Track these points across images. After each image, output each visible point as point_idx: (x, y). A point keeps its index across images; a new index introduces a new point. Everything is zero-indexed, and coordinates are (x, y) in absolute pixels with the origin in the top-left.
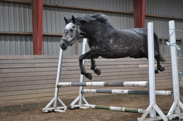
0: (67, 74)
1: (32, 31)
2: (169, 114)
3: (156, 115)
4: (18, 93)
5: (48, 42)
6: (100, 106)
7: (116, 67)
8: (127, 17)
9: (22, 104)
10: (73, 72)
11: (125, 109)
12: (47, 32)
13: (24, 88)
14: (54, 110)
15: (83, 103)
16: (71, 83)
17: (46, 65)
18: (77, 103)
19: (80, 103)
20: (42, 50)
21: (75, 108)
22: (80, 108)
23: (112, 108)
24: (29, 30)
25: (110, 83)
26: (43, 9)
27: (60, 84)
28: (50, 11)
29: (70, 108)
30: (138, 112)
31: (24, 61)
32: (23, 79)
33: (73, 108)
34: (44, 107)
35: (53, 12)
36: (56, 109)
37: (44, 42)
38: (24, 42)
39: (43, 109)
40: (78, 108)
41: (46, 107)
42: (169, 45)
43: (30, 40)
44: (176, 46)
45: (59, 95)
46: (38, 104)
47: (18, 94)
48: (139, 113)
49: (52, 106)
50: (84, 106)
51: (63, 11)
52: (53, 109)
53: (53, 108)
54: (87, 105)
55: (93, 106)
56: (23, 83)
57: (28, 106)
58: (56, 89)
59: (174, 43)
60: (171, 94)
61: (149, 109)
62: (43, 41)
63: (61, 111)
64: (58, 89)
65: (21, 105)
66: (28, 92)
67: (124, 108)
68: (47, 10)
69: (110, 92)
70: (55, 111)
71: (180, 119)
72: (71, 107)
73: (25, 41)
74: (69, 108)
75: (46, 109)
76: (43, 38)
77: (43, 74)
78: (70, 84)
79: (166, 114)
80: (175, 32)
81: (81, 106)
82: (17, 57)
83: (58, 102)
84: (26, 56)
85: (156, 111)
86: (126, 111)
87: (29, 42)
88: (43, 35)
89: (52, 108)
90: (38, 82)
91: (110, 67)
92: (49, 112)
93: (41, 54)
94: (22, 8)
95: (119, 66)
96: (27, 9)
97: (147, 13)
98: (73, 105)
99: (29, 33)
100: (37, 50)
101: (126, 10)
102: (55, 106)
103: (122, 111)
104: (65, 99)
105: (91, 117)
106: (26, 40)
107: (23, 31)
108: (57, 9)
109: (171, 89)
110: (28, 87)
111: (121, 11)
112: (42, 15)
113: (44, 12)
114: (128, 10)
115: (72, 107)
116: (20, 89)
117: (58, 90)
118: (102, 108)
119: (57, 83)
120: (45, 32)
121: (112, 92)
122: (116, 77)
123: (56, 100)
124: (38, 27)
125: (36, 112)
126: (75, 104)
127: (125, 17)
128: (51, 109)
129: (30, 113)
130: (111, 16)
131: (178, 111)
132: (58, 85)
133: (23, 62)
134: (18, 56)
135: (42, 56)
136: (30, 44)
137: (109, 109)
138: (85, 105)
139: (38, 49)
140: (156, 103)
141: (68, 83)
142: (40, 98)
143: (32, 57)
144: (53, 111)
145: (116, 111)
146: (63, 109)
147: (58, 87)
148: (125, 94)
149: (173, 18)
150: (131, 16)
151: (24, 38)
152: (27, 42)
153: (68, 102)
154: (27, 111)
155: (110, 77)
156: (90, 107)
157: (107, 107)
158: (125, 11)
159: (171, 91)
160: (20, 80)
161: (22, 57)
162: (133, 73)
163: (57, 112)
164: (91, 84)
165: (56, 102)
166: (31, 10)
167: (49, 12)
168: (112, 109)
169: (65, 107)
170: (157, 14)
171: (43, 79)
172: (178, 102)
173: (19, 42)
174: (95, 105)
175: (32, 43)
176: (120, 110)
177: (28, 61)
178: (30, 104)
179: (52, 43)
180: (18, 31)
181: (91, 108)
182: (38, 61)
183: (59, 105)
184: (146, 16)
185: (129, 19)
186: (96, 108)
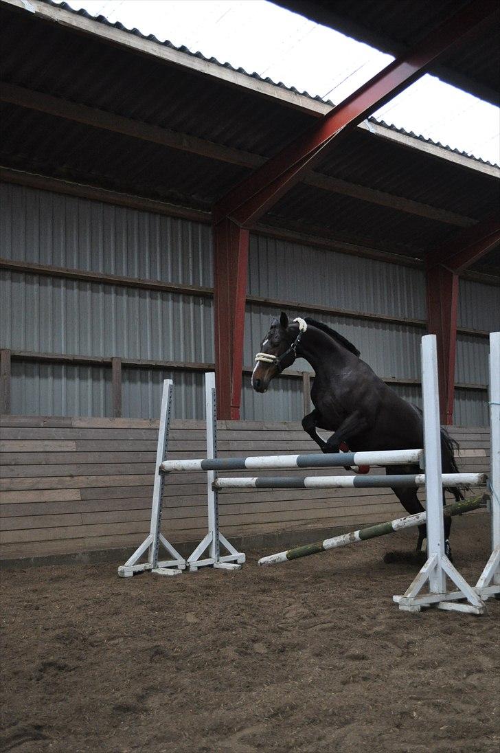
20: (241, 409)
24: (206, 359)
26: (246, 311)
35: (255, 317)
37: (245, 388)
46: (240, 539)
62: (243, 386)
73: (197, 385)
76: (243, 379)
79: (473, 583)
85: (447, 575)
88: (243, 372)
93: (237, 418)
94: (192, 304)
96: (202, 307)
99: (209, 366)
106: (199, 384)
107: (191, 361)
108: (264, 309)
112: (243, 323)
113: (247, 315)
114: (413, 316)
120: (245, 364)
127: (408, 334)
130: (372, 327)
135: (240, 424)
139: (232, 405)
150: (421, 330)
151: (193, 378)
152: (199, 389)
158: (407, 317)
166: (211, 311)
173: (183, 386)
180: (182, 359)
182: (235, 435)
184: (459, 332)
185: (416, 338)
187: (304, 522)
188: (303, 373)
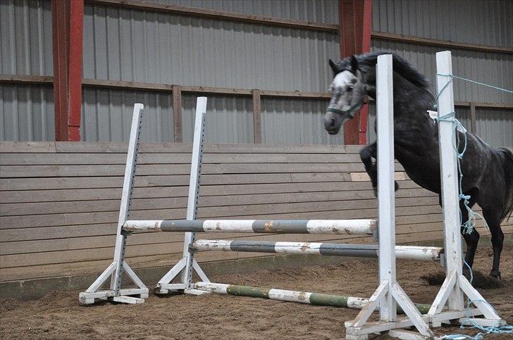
0: (150, 196)
1: (51, 73)
2: (433, 310)
3: (398, 314)
4: (11, 248)
5: (99, 105)
6: (241, 288)
7: (287, 178)
8: (320, 39)
9: (22, 281)
10: (166, 192)
11: (311, 297)
12: (96, 78)
13: (29, 234)
14: (112, 297)
15: (195, 278)
16: (160, 222)
17: (90, 170)
18: (177, 279)
19: (186, 279)
20: (81, 129)
21: (171, 294)
22: (186, 291)
23: (275, 293)
24: (44, 70)
25: (271, 225)
26: (85, 13)
27: (131, 223)
28: (103, 19)
29: (157, 292)
30: (346, 307)
31: (28, 159)
32: (24, 209)
33: (166, 292)
34: (84, 288)
35: (112, 22)
36: (118, 294)
37: (86, 104)
38: (29, 103)
39: (81, 295)
40: (181, 292)
41: (88, 291)
42: (436, 119)
43: (47, 100)
44: (453, 122)
45: (126, 255)
46: (66, 279)
47: (11, 251)
48: (352, 308)
49: (106, 286)
50: (197, 288)
51: (141, 19)
52: (110, 295)
53: (110, 293)
54: (206, 284)
55: (223, 288)
56: (26, 221)
57: (39, 286)
58: (120, 238)
59: (450, 115)
60: (439, 257)
61: (376, 297)
62: (83, 102)
63: (133, 301)
64: (125, 238)
65: (17, 284)
66: (38, 246)
67: (308, 295)
68: (95, 16)
69: (271, 248)
70: (115, 299)
71: (464, 326)
72: (159, 288)
73: (33, 101)
74: (155, 293)
75: (91, 294)
76: (83, 93)
77: (82, 195)
78: (159, 226)
80: (451, 84)
81: (189, 286)
82: (9, 146)
83: (123, 274)
84: (34, 145)
85: (397, 304)
86: (314, 303)
87: (43, 104)
88: (83, 85)
89: (106, 292)
90: (67, 219)
91: (271, 178)
92: (98, 303)
93: (76, 138)
94: (25, 8)
95: (297, 177)
96: (39, 11)
97: (376, 28)
98: (165, 283)
99: (45, 80)
100: (66, 129)
101: (317, 21)
102: (114, 286)
103: (302, 303)
104: (144, 266)
105: (216, 318)
106: (36, 100)
107: (26, 74)
108: (125, 12)
109: (440, 243)
110: (39, 233)
111: (305, 23)
112: (80, 28)
113: (87, 19)
114: (323, 19)
115: (164, 291)
116: (17, 239)
117: (124, 243)
118: (246, 293)
119: (123, 221)
120: (88, 77)
121: (276, 248)
122: (286, 208)
123: (118, 269)
124: (68, 63)
125: (60, 303)
126: (171, 283)
127: (316, 40)
128: (103, 295)
129: (44, 305)
130: (277, 35)
131: (457, 304)
132: (125, 226)
133: (25, 162)
134: (12, 143)
135: (79, 146)
136: (46, 110)
137: (267, 297)
138: (199, 284)
139: (69, 124)
140: (398, 280)
141: (151, 223)
142: (72, 265)
143: (52, 146)
144: (110, 300)
145: (286, 301)
146: (137, 296)
147: (125, 232)
148: (312, 256)
149: (448, 43)
150: (333, 36)
151: (28, 94)
152: (36, 106)
153: (151, 276)
154: (36, 299)
155: (270, 206)
156: (213, 289)
157: (263, 290)
158: (315, 21)
159: (440, 248)
160: (15, 213)
161: (23, 147)
162: (334, 196)
163: (121, 303)
164: (218, 224)
165: (117, 276)
166: (49, 15)
167: (100, 20)
168: (276, 296)
169: (144, 290)
170: (405, 33)
171: (81, 209)
172: (457, 277)
173: (15, 103)
174: (227, 286)
175: (52, 107)
176: (297, 300)
177: (41, 159)
178: (43, 281)
179: (109, 110)
180: (13, 71)
181: (216, 293)
182: (67, 159)
183: (126, 282)
184: (373, 38)
185: (327, 44)
186: (231, 293)
187: (156, 257)
188: (172, 86)
